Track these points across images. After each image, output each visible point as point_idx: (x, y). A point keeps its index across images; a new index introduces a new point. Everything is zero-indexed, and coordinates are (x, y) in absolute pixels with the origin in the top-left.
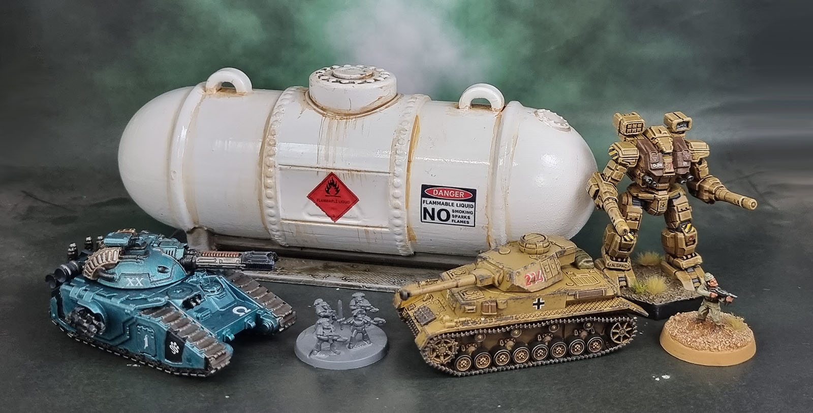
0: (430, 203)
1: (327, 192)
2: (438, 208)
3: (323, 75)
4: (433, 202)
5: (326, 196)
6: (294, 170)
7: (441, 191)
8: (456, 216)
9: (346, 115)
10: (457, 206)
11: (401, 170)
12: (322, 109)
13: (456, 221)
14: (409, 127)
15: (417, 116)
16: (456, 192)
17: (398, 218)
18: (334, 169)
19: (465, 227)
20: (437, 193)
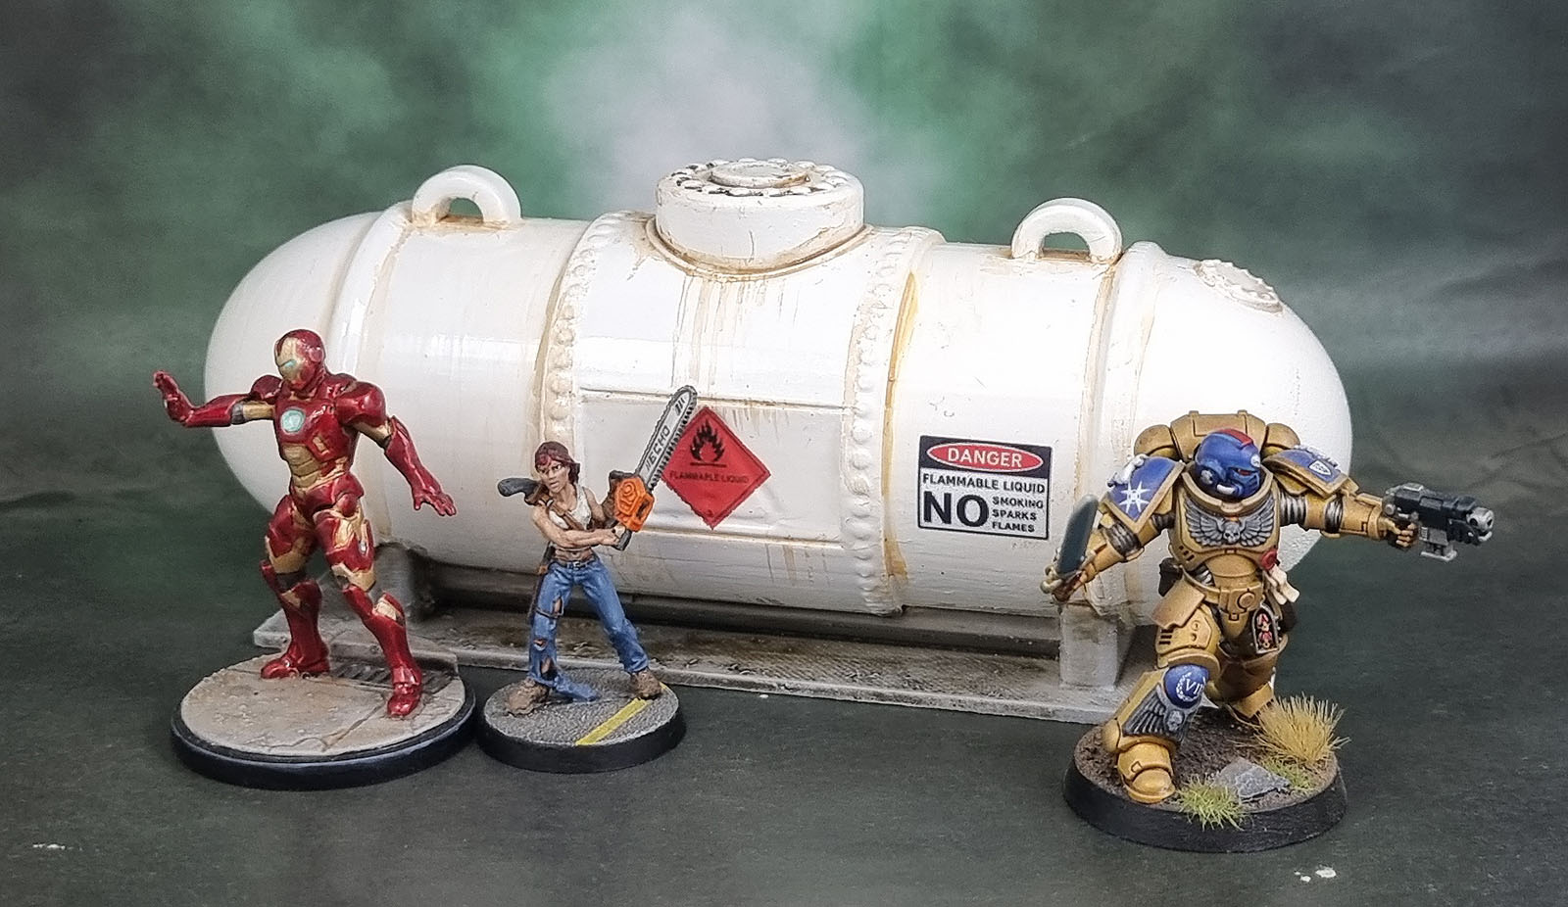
0: (939, 481)
1: (695, 454)
2: (958, 493)
3: (688, 179)
4: (948, 477)
5: (693, 464)
6: (617, 401)
7: (967, 452)
8: (1003, 513)
9: (740, 271)
10: (1005, 488)
11: (873, 402)
12: (685, 258)
13: (1003, 526)
14: (894, 299)
15: (911, 275)
16: (1003, 454)
17: (864, 517)
18: (712, 399)
19: (1023, 539)
20: (957, 457)
